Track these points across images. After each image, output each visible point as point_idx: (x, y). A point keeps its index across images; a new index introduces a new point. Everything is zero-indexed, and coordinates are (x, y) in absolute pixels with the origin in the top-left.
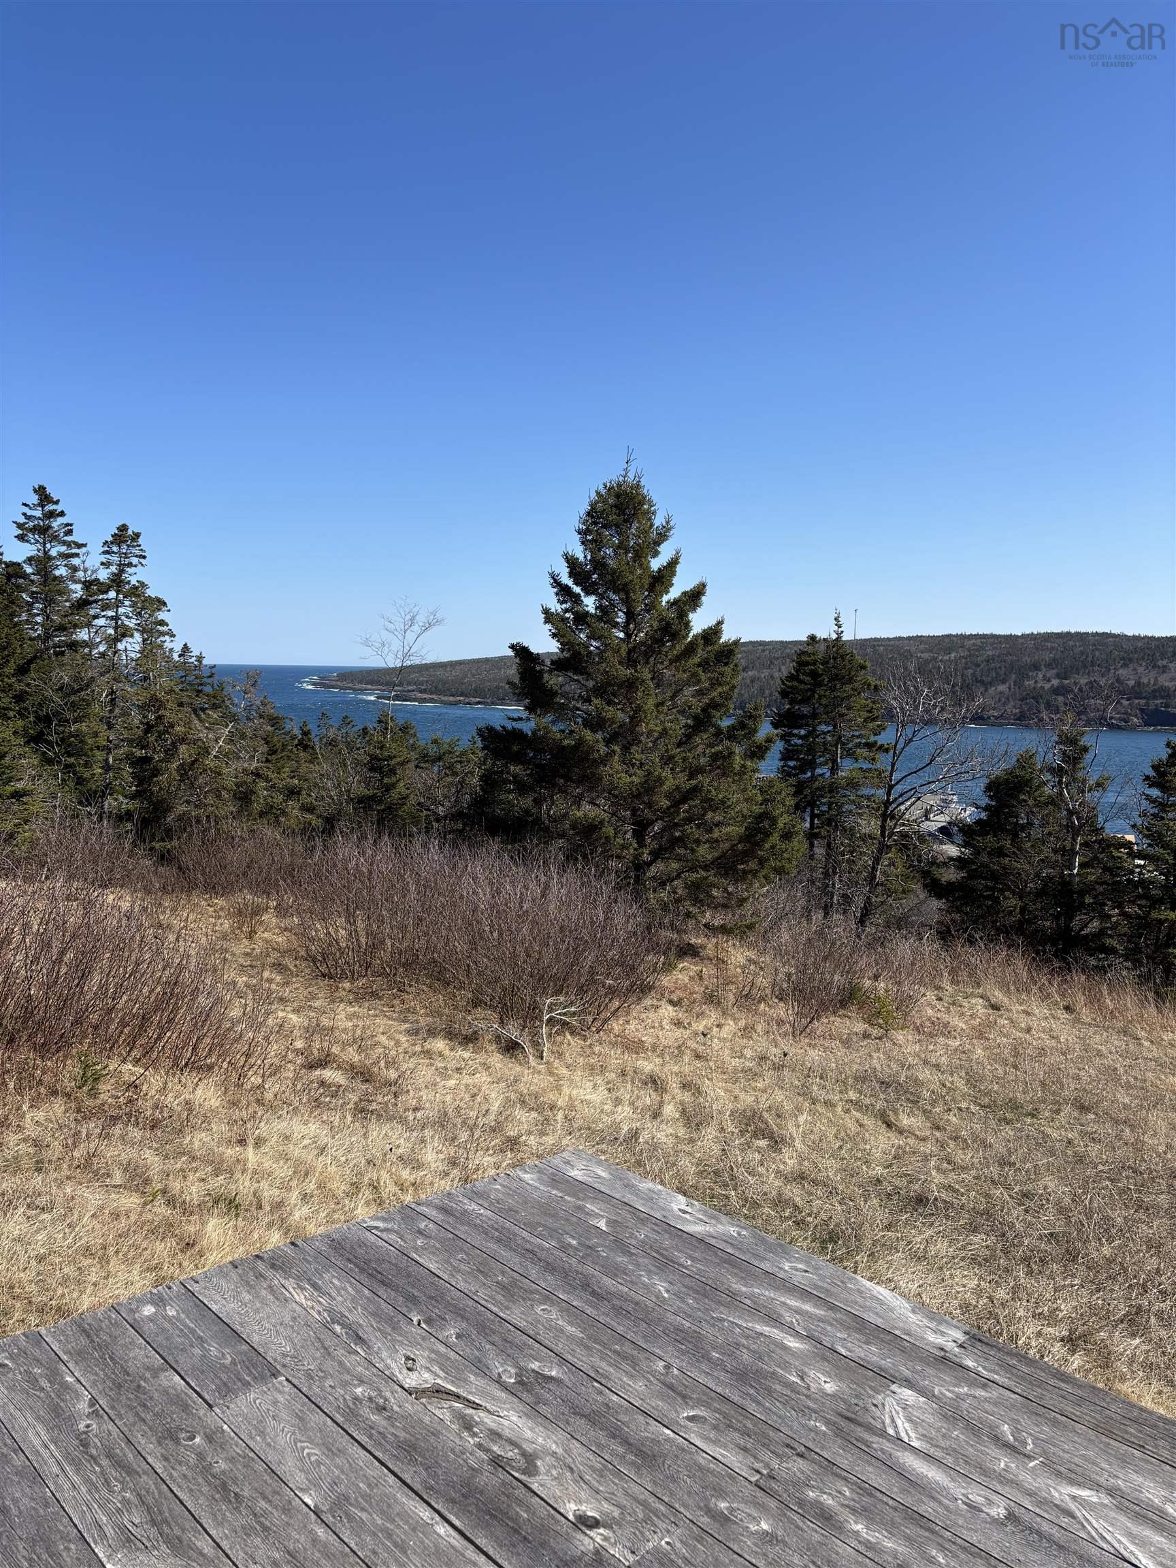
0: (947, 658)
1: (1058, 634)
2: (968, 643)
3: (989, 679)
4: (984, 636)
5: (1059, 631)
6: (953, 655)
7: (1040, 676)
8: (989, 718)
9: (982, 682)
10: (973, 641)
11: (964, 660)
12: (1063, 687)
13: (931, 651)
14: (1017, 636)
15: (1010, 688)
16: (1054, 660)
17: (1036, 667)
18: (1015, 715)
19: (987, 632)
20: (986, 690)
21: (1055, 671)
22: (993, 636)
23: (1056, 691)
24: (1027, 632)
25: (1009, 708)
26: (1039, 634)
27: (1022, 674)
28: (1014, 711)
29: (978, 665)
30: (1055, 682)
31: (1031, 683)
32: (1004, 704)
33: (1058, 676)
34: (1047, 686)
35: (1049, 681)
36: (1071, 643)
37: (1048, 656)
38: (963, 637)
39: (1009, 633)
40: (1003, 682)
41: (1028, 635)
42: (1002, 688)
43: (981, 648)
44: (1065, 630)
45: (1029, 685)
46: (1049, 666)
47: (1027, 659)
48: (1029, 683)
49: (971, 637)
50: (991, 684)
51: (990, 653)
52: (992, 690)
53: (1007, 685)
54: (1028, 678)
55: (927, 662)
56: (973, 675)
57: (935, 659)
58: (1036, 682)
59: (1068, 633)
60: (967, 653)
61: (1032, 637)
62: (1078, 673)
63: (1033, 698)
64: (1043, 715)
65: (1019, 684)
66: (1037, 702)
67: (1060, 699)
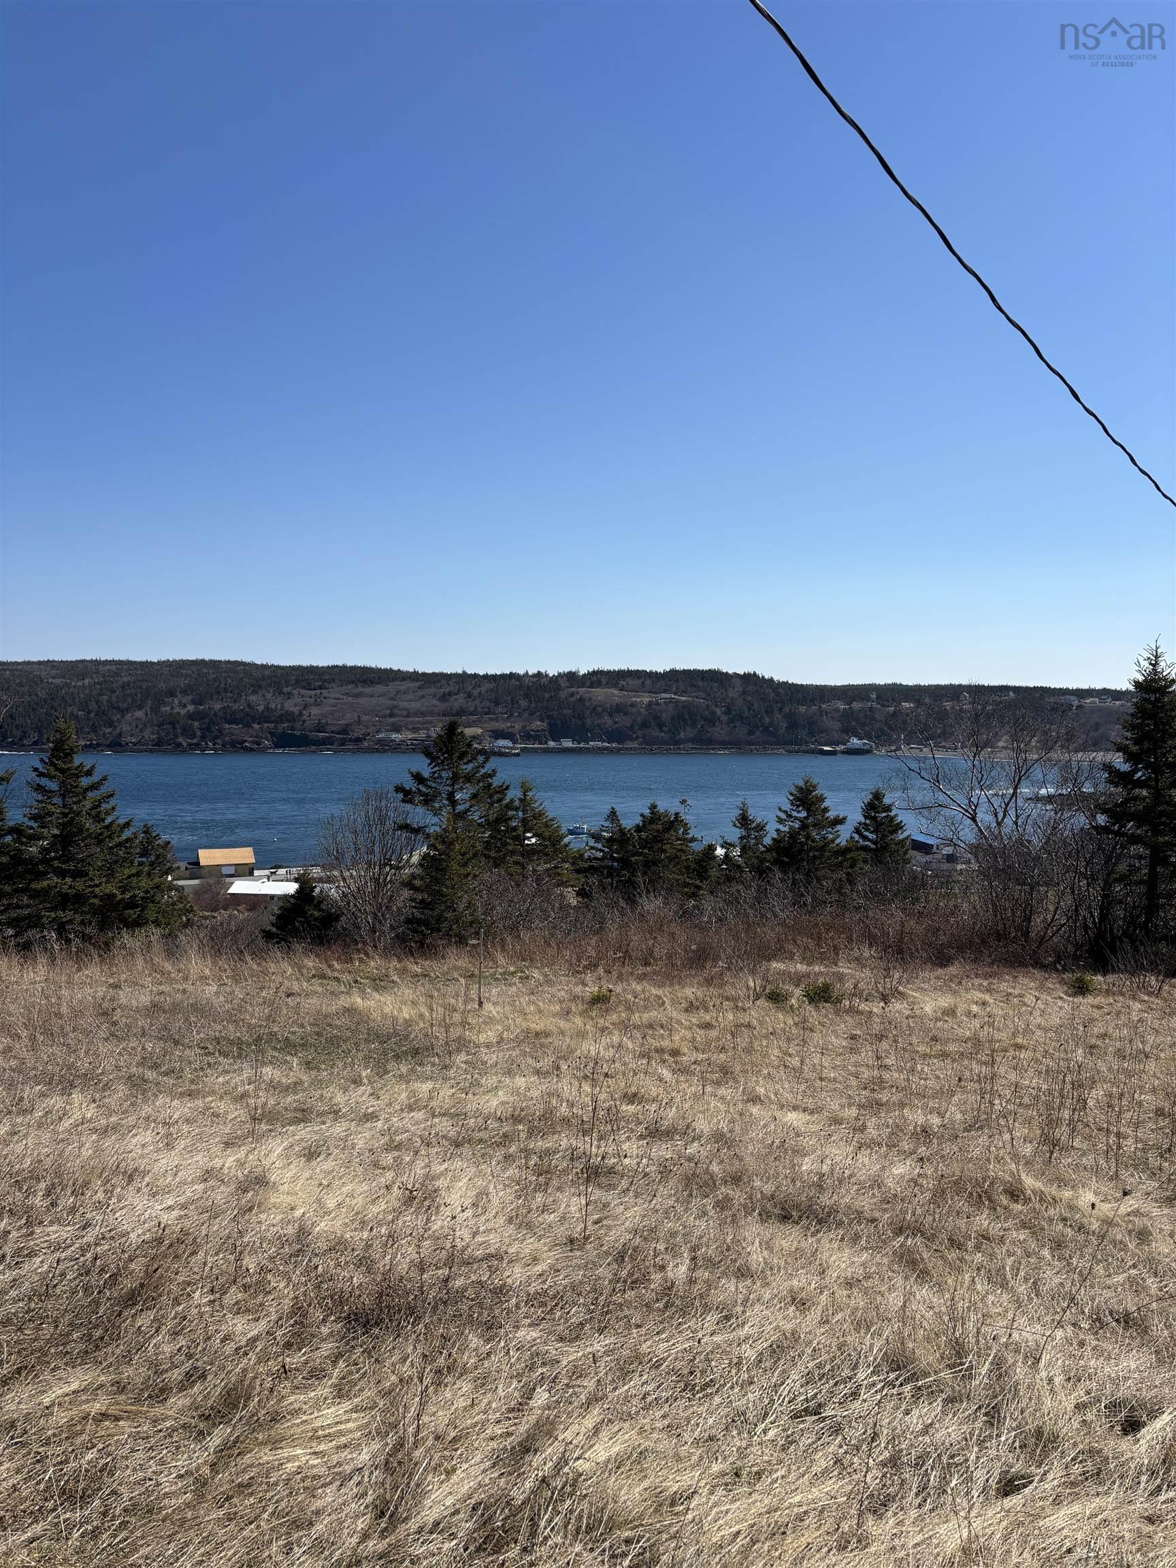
0: (80, 683)
1: (193, 661)
2: (103, 669)
3: (125, 705)
4: (120, 662)
5: (194, 658)
6: (87, 681)
7: (176, 701)
8: (127, 744)
9: (118, 708)
10: (108, 667)
11: (98, 687)
12: (198, 712)
13: (64, 676)
14: (152, 663)
15: (146, 715)
16: (189, 686)
17: (172, 693)
18: (153, 740)
19: (123, 658)
20: (122, 717)
21: (190, 697)
22: (128, 662)
23: (191, 716)
24: (163, 659)
25: (147, 734)
26: (175, 661)
27: (159, 700)
28: (152, 737)
29: (113, 691)
30: (191, 708)
31: (168, 708)
32: (142, 730)
33: (193, 702)
34: (183, 712)
35: (185, 706)
36: (205, 670)
37: (183, 683)
38: (98, 663)
39: (144, 660)
40: (140, 708)
41: (164, 662)
42: (139, 714)
43: (117, 674)
44: (200, 658)
45: (166, 711)
46: (184, 692)
47: (162, 686)
48: (165, 709)
49: (107, 662)
50: (127, 710)
51: (126, 679)
52: (128, 717)
53: (144, 711)
54: (165, 704)
55: (58, 688)
56: (109, 701)
57: (66, 684)
58: (172, 708)
59: (203, 661)
60: (101, 679)
61: (168, 664)
62: (212, 699)
63: (170, 723)
64: (180, 740)
65: (155, 710)
66: (174, 728)
67: (196, 724)
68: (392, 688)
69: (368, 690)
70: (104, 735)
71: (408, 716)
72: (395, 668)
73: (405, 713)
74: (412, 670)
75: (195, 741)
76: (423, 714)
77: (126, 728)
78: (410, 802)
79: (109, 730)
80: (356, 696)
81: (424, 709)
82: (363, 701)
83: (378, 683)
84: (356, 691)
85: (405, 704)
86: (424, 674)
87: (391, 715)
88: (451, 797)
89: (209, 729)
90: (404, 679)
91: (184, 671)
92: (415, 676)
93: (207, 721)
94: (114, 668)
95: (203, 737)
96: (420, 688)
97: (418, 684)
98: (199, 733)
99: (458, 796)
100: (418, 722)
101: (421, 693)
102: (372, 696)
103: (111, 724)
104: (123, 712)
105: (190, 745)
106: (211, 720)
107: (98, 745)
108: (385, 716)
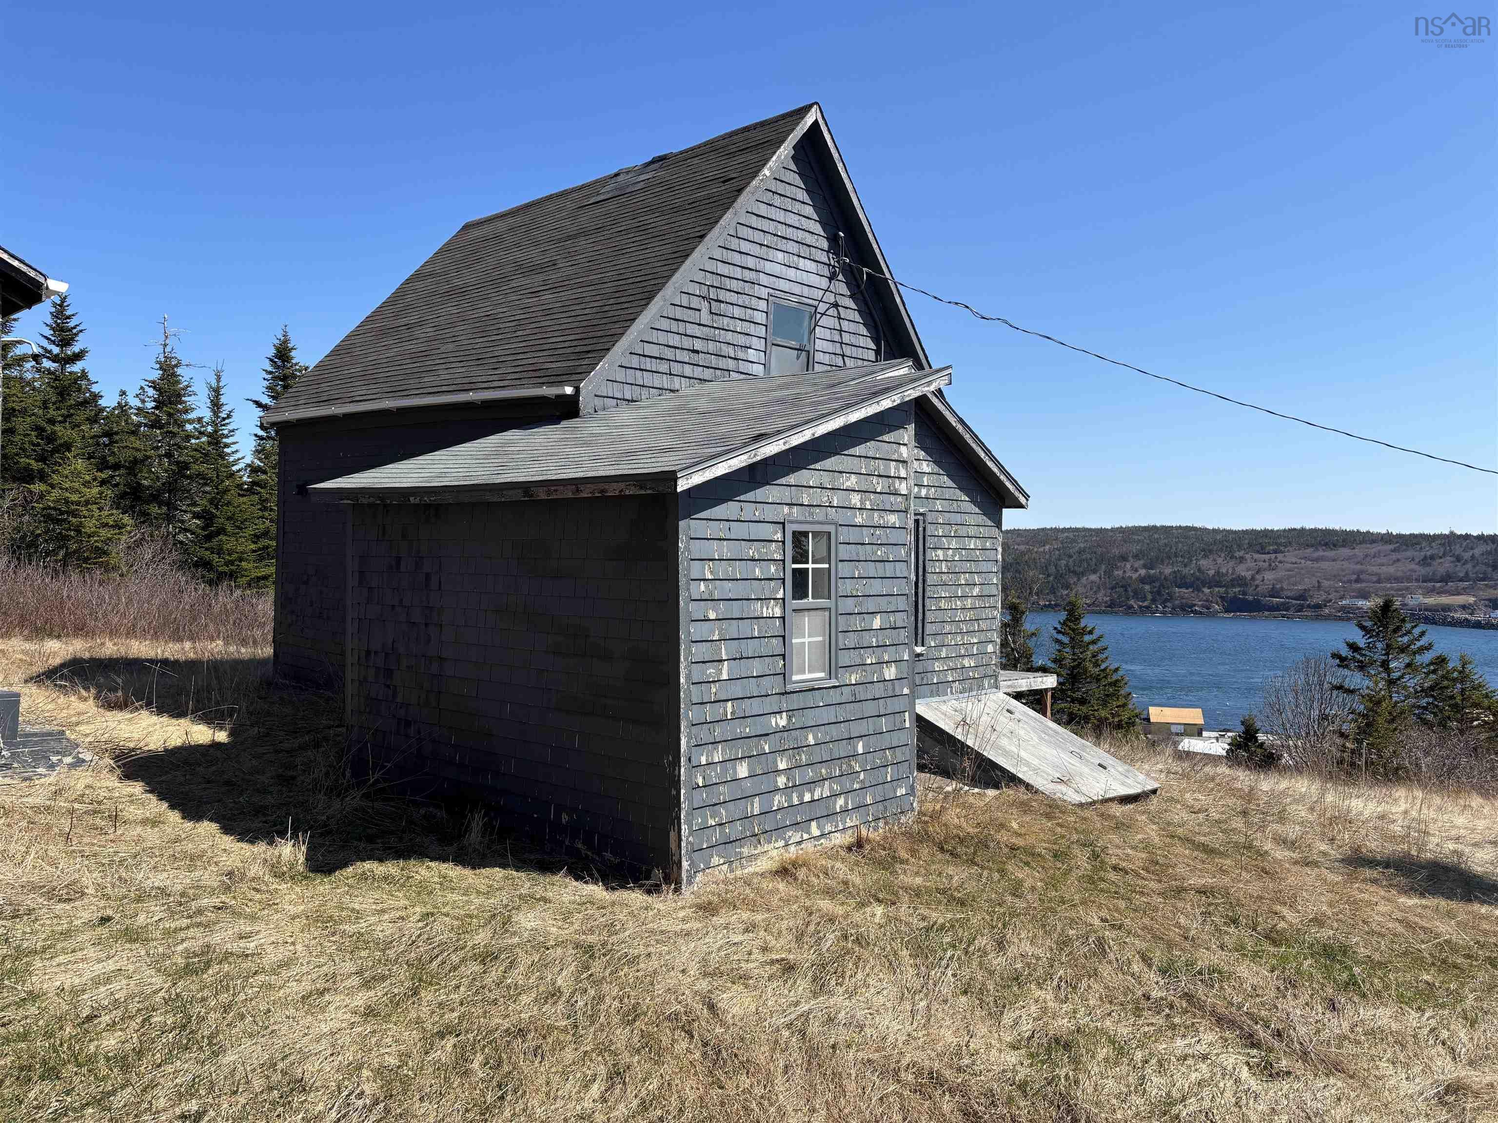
0: (1042, 549)
1: (1145, 527)
2: (1062, 536)
3: (1081, 569)
4: (1077, 530)
5: (1146, 525)
6: (1047, 547)
7: (1128, 566)
9: (1074, 572)
10: (1066, 534)
11: (1057, 552)
12: (1149, 576)
13: (1027, 544)
14: (1106, 530)
15: (1100, 578)
16: (1141, 551)
17: (1124, 558)
18: (1106, 602)
19: (1079, 526)
20: (1079, 580)
21: (1142, 562)
22: (1085, 530)
23: (1143, 580)
24: (1117, 526)
25: (1100, 596)
26: (1127, 528)
27: (1112, 566)
28: (1106, 599)
29: (1070, 556)
30: (1143, 572)
31: (1120, 573)
32: (1095, 593)
33: (1145, 566)
34: (1135, 576)
35: (1136, 571)
36: (1156, 536)
37: (1135, 548)
38: (1056, 530)
39: (1099, 527)
40: (1094, 572)
41: (1117, 528)
42: (1093, 577)
43: (1074, 541)
44: (1153, 524)
45: (1119, 575)
46: (1136, 557)
47: (1116, 551)
48: (1118, 573)
49: (1065, 530)
50: (1083, 574)
51: (1082, 545)
52: (1084, 580)
53: (1098, 574)
54: (1117, 568)
55: (1023, 554)
56: (1067, 565)
57: (1029, 550)
58: (1125, 572)
59: (1155, 528)
60: (1060, 545)
61: (1121, 530)
62: (1163, 564)
63: (1122, 587)
64: (1132, 602)
65: (1109, 574)
66: (1126, 590)
67: (1147, 587)
68: (1359, 551)
69: (1330, 554)
70: (1062, 596)
71: (1379, 581)
72: (1363, 529)
73: (1375, 579)
74: (1384, 531)
75: (1146, 604)
76: (1397, 580)
77: (1081, 590)
78: (1346, 667)
79: (1066, 592)
80: (1317, 560)
81: (1399, 574)
82: (1325, 565)
83: (1344, 546)
84: (1316, 555)
85: (1375, 569)
86: (1400, 536)
87: (1358, 581)
88: (1385, 664)
89: (1159, 593)
90: (1373, 542)
91: (1136, 537)
92: (1388, 538)
93: (1157, 584)
94: (1071, 535)
95: (1154, 601)
96: (1394, 551)
97: (1392, 547)
98: (1149, 597)
99: (1392, 665)
100: (1392, 589)
101: (1394, 556)
102: (1334, 560)
103: (1067, 586)
104: (1079, 575)
105: (1140, 607)
106: (1162, 585)
107: (1056, 605)
108: (1350, 581)
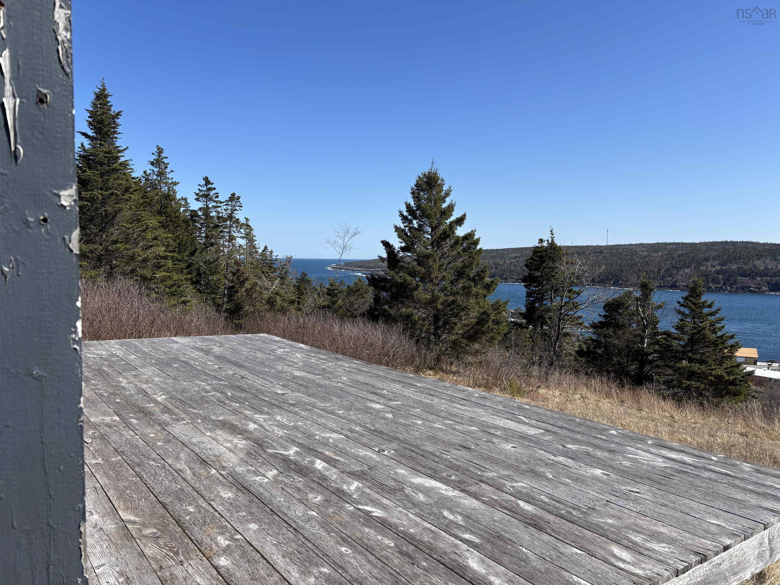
0: (656, 255)
2: (668, 247)
3: (680, 266)
4: (678, 244)
5: (721, 241)
6: (660, 253)
7: (709, 264)
8: (680, 286)
9: (676, 267)
10: (671, 246)
11: (666, 256)
12: (722, 270)
13: (648, 251)
14: (696, 244)
15: (691, 270)
16: (717, 255)
17: (707, 260)
19: (680, 241)
20: (678, 272)
21: (718, 262)
22: (683, 244)
23: (718, 272)
24: (702, 241)
26: (709, 242)
27: (699, 263)
29: (673, 259)
30: (718, 268)
31: (704, 268)
32: (688, 279)
33: (719, 264)
34: (713, 270)
35: (714, 267)
36: (727, 247)
37: (713, 254)
38: (666, 244)
39: (692, 242)
40: (688, 267)
42: (687, 270)
44: (724, 240)
45: (703, 269)
46: (714, 259)
47: (702, 256)
49: (671, 244)
50: (681, 268)
51: (681, 252)
52: (681, 272)
53: (690, 269)
54: (702, 266)
55: (645, 257)
56: (671, 264)
57: (650, 256)
58: (707, 267)
59: (726, 242)
60: (667, 252)
61: (705, 244)
62: (731, 263)
63: (705, 276)
64: (711, 285)
65: (697, 268)
66: (708, 278)
67: (721, 276)
70: (667, 281)
75: (719, 286)
77: (679, 278)
79: (671, 279)
89: (728, 280)
91: (715, 248)
93: (727, 275)
94: (674, 247)
95: (725, 284)
98: (722, 282)
103: (671, 276)
104: (678, 269)
105: (716, 288)
106: (730, 275)
107: (664, 286)
